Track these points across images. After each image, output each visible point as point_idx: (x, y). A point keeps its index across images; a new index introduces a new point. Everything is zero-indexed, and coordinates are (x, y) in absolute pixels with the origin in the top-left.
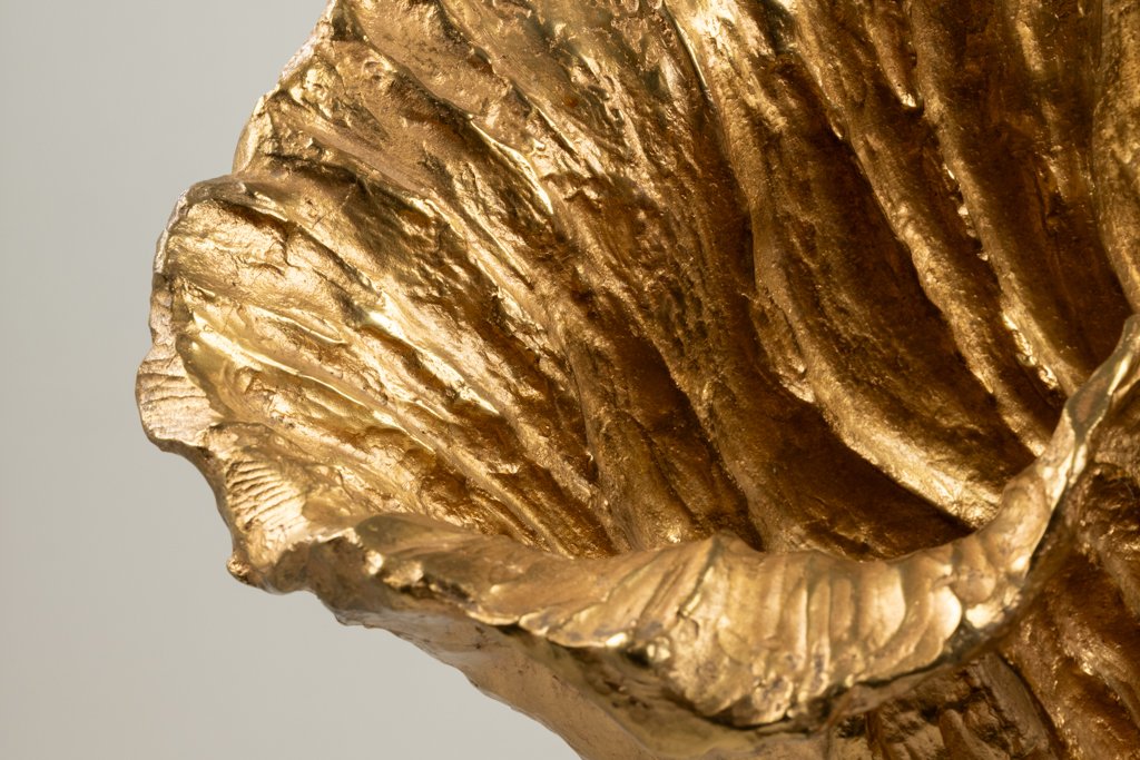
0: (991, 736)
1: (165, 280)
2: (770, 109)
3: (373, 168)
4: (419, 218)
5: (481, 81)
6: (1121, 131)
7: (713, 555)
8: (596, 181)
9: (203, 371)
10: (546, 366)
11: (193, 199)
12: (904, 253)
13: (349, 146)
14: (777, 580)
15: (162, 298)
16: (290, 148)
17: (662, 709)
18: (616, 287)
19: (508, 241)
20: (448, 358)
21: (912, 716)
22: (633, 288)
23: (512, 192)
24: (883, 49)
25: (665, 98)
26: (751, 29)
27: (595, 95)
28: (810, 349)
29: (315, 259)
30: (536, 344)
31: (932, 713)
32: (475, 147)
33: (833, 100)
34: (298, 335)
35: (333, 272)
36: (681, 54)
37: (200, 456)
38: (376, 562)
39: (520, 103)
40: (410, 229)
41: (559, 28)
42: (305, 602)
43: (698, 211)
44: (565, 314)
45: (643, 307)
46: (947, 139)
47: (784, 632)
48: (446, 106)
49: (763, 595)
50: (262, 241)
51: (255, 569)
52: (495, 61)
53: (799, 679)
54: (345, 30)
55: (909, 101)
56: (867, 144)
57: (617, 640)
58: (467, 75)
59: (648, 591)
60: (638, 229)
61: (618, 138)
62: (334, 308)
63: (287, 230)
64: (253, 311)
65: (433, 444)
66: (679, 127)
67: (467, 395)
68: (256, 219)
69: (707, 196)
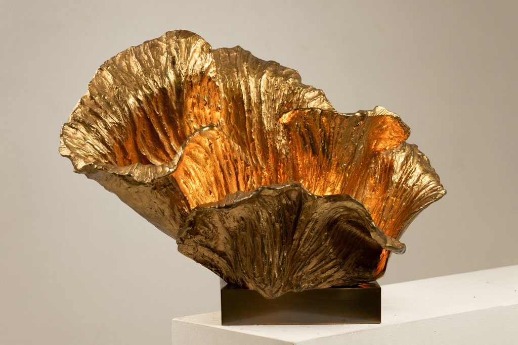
0: (172, 189)
1: (62, 135)
2: (139, 114)
3: (87, 122)
4: (94, 128)
5: (101, 110)
6: (187, 117)
7: (138, 165)
8: (117, 123)
9: (68, 146)
10: (111, 148)
11: (64, 125)
12: (157, 134)
13: (83, 118)
14: (146, 167)
15: (62, 138)
16: (76, 119)
17: (133, 182)
18: (120, 138)
19: (106, 131)
20: (98, 147)
21: (162, 187)
22: (122, 138)
23: (106, 125)
24: (155, 106)
25: (126, 112)
26: (137, 103)
27: (116, 111)
28: (145, 148)
29: (80, 133)
30: (110, 145)
31: (165, 187)
32: (101, 119)
33: (148, 113)
34: (79, 143)
35: (83, 135)
36: (127, 106)
37: (69, 157)
38: (96, 166)
39: (106, 112)
40: (93, 129)
41: (111, 103)
42: (83, 176)
43: (130, 128)
44: (113, 141)
45: (123, 141)
46: (163, 118)
47: (147, 173)
48: (96, 113)
49: (144, 169)
50: (74, 130)
51: (78, 170)
52: (102, 107)
53: (150, 178)
54: (82, 103)
55: (158, 113)
56: (153, 119)
57: (127, 173)
58: (99, 109)
59: (130, 169)
60: (122, 130)
61: (119, 118)
62: (83, 139)
63: (77, 129)
64: (74, 140)
65: (97, 157)
66: (127, 116)
67: (101, 151)
68: (73, 128)
69: (131, 125)
